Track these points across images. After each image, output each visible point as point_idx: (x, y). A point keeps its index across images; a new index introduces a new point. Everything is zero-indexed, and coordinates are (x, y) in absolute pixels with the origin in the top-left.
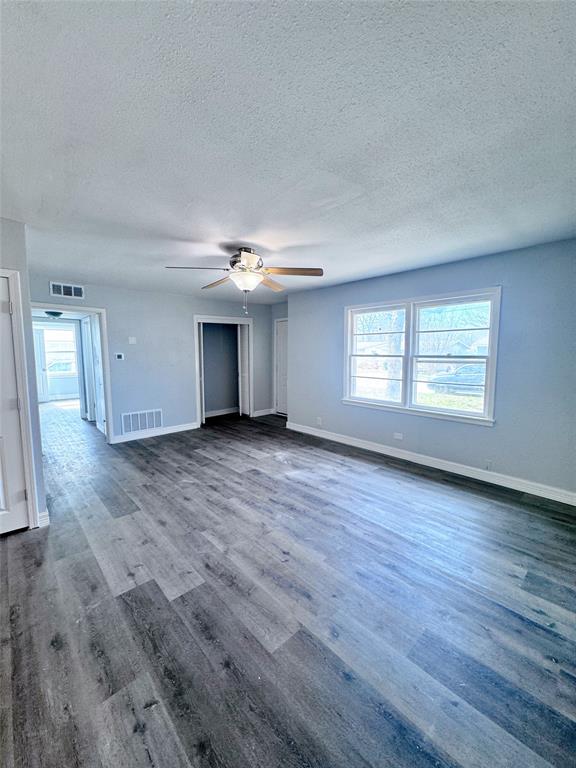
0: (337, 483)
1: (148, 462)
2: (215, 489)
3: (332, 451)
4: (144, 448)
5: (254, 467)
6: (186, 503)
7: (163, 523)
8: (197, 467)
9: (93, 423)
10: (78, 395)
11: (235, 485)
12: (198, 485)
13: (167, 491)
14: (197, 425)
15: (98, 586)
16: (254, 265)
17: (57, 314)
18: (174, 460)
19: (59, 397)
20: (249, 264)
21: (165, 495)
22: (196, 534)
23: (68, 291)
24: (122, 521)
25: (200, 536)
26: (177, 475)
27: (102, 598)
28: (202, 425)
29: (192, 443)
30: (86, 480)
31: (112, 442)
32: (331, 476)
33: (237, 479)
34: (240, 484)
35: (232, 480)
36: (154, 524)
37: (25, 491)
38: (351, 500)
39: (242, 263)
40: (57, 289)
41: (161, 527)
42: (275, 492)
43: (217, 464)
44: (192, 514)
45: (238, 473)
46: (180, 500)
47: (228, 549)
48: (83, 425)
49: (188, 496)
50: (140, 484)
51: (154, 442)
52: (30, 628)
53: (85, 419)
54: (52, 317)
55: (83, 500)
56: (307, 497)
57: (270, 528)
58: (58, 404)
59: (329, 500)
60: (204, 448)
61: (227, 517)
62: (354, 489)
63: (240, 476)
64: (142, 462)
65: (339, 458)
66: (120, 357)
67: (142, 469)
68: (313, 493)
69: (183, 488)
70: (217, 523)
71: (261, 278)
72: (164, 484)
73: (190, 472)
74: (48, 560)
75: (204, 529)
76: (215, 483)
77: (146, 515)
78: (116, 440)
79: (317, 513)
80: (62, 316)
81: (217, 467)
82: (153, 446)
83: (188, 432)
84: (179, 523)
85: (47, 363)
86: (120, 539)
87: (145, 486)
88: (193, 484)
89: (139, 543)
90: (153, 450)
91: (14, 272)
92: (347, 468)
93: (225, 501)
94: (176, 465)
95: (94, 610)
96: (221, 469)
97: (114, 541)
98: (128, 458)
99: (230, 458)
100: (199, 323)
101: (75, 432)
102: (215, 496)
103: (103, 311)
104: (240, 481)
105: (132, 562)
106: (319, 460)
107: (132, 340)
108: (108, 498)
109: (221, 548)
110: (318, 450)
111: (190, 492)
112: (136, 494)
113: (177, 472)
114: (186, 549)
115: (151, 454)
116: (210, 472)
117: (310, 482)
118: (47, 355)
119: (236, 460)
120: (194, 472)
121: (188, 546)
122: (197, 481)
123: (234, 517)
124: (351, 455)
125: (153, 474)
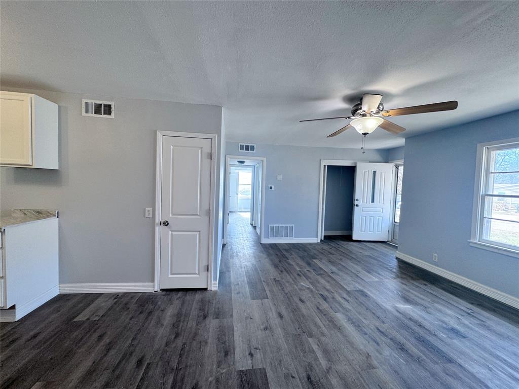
0: (464, 337)
1: (280, 261)
2: (325, 299)
3: (452, 293)
4: (280, 251)
5: (361, 288)
6: (300, 305)
7: (281, 316)
8: (312, 274)
9: (255, 227)
10: (249, 210)
11: (342, 301)
12: (312, 291)
13: (289, 289)
14: (317, 240)
15: (229, 354)
16: (374, 110)
17: (242, 162)
18: (298, 264)
19: (243, 210)
20: (369, 109)
21: (286, 291)
22: (304, 336)
23: (247, 148)
24: (255, 303)
25: (308, 342)
26: (298, 277)
27: (229, 367)
28: (321, 240)
29: (312, 254)
30: (243, 265)
31: (262, 242)
32: (453, 324)
33: (345, 296)
34: (347, 301)
35: (340, 294)
36: (275, 315)
37: (208, 266)
38: (490, 370)
39: (363, 109)
40: (242, 147)
41: (279, 319)
42: (383, 322)
43: (330, 276)
44: (303, 316)
45: (346, 290)
46: (297, 300)
47: (330, 368)
48: (250, 228)
49: (303, 298)
50: (272, 278)
51: (287, 247)
52: (186, 366)
53: (252, 225)
54: (240, 164)
55: (238, 278)
56: (421, 340)
57: (375, 363)
58: (242, 214)
59: (455, 357)
60: (321, 260)
61: (332, 332)
62: (491, 354)
63: (348, 293)
64: (277, 261)
65: (464, 305)
66: (271, 188)
67: (276, 266)
68: (430, 338)
69: (300, 290)
70: (323, 335)
71: (381, 121)
72: (288, 282)
73: (307, 278)
74: (210, 316)
75: (311, 336)
76: (326, 293)
77: (271, 304)
78: (265, 241)
79: (437, 368)
80: (245, 164)
81: (330, 279)
82: (286, 250)
83: (310, 244)
84: (293, 322)
85: (239, 191)
86: (251, 318)
87: (275, 279)
88: (308, 289)
89: (262, 327)
90: (285, 253)
91: (215, 135)
92: (476, 321)
93: (332, 313)
94: (298, 269)
95: (222, 374)
96: (333, 282)
97: (246, 318)
98: (269, 255)
99: (341, 273)
100: (325, 166)
101: (245, 231)
102: (325, 306)
103: (265, 159)
104: (348, 298)
105: (254, 344)
106: (437, 300)
107: (280, 177)
108: (251, 282)
109: (324, 363)
110: (434, 287)
111: (305, 295)
112: (268, 285)
113: (298, 275)
114: (294, 350)
115: (284, 256)
116: (322, 281)
117: (425, 323)
118: (240, 186)
119: (345, 276)
120: (310, 278)
121: (296, 347)
122: (311, 287)
123: (339, 334)
124: (480, 305)
125: (282, 272)
